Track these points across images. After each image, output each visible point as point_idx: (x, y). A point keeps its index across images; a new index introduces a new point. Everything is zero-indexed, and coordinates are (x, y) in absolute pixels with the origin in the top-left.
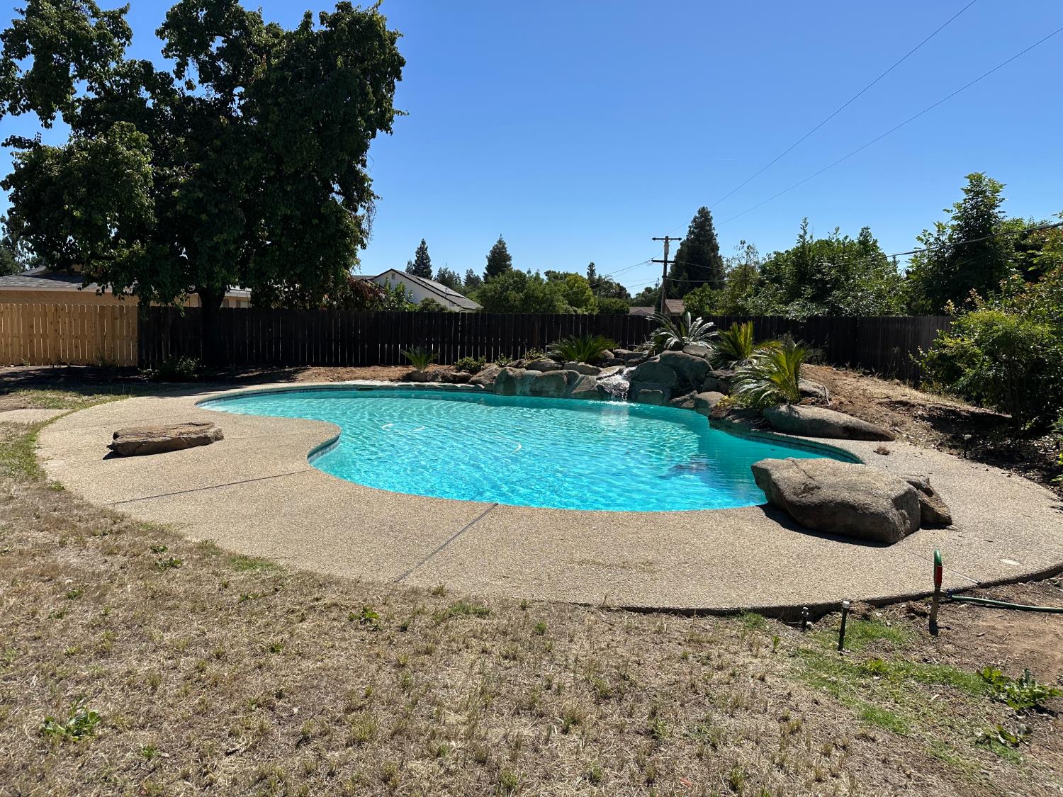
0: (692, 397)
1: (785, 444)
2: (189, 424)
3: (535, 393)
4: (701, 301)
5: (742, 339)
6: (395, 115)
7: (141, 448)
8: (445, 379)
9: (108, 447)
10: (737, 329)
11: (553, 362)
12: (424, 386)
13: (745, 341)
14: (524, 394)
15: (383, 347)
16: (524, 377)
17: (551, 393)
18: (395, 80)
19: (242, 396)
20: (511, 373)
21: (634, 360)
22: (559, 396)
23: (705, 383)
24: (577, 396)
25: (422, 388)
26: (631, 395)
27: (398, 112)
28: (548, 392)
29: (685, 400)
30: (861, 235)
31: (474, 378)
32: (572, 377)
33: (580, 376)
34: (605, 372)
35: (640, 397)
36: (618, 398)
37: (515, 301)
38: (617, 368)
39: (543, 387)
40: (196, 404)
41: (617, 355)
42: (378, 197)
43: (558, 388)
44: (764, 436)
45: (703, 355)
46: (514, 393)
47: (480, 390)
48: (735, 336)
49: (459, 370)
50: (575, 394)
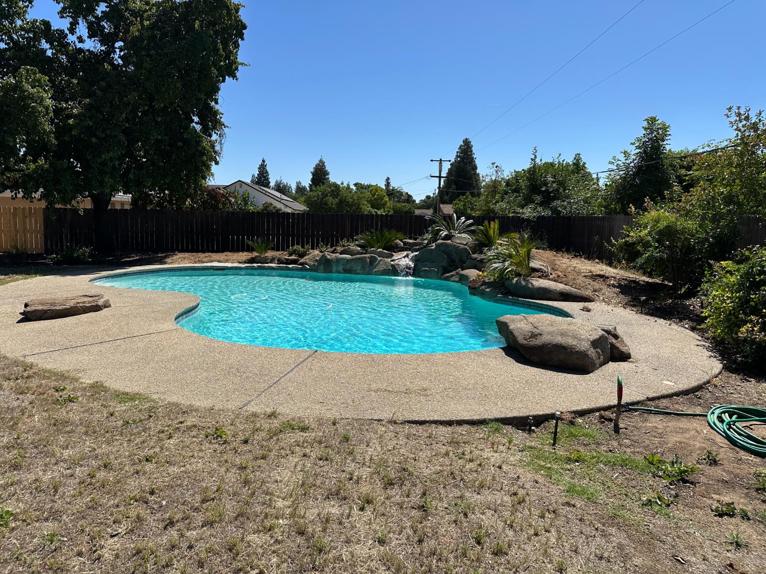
0: (457, 273)
1: (520, 305)
2: (84, 296)
3: (346, 271)
4: (464, 205)
5: (491, 232)
6: (240, 67)
7: (46, 315)
8: (280, 261)
9: (20, 313)
10: (488, 226)
11: (359, 249)
12: (264, 266)
13: (494, 234)
14: (339, 272)
15: (233, 238)
16: (338, 260)
17: (358, 271)
18: (240, 40)
19: (125, 275)
20: (329, 257)
21: (417, 247)
22: (363, 274)
23: (466, 264)
24: (377, 273)
25: (264, 268)
26: (416, 272)
27: (242, 64)
28: (356, 270)
29: (452, 276)
30: (575, 159)
31: (302, 260)
32: (373, 260)
33: (379, 258)
34: (396, 256)
35: (422, 273)
37: (332, 204)
38: (405, 253)
39: (352, 267)
40: (90, 281)
41: (405, 243)
42: (228, 127)
43: (363, 268)
44: (506, 300)
45: (465, 243)
46: (331, 272)
47: (307, 270)
48: (487, 231)
49: (290, 255)
50: (375, 272)
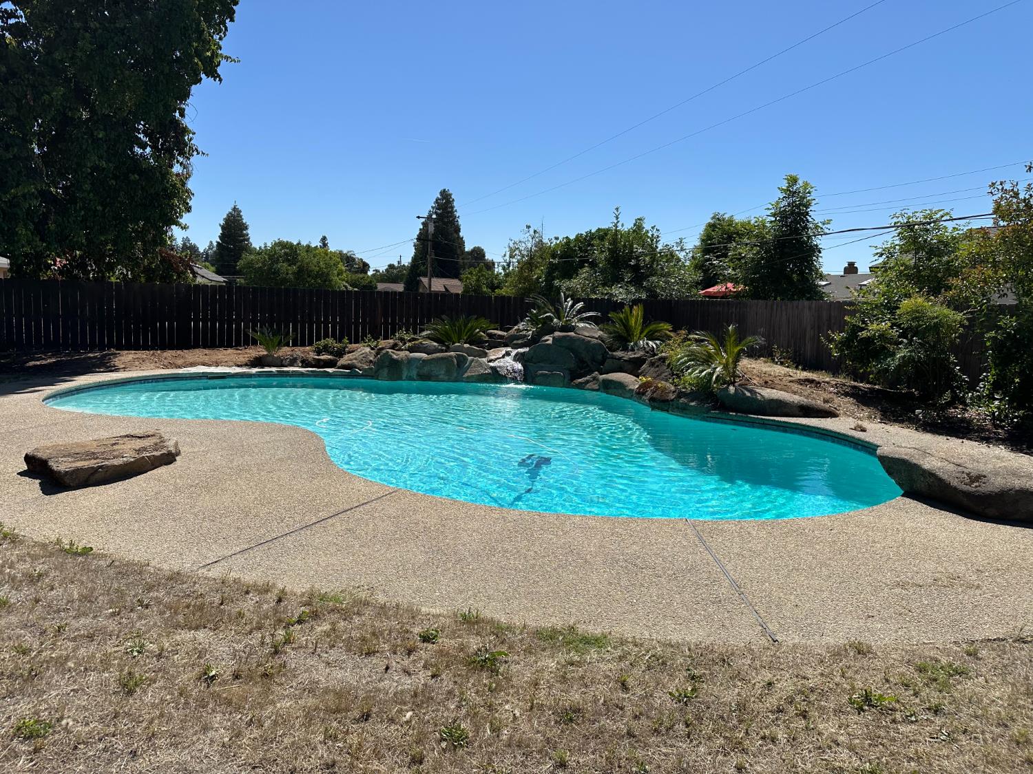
0: (595, 378)
1: (747, 424)
2: (127, 436)
3: (424, 377)
5: (632, 322)
6: (223, 62)
8: (305, 363)
10: (629, 312)
11: (435, 344)
12: (288, 372)
13: (636, 323)
14: (410, 379)
16: (410, 361)
17: (441, 377)
18: (228, 21)
20: (395, 357)
21: (520, 342)
22: (449, 381)
23: (606, 364)
24: (469, 379)
25: (287, 374)
26: (527, 378)
27: (227, 58)
28: (437, 376)
29: (588, 382)
31: (342, 361)
32: (461, 361)
33: (470, 358)
34: (494, 354)
35: (537, 379)
36: (515, 380)
38: (503, 350)
39: (432, 371)
40: (43, 401)
43: (448, 372)
44: (724, 417)
45: (597, 336)
46: (400, 379)
47: (357, 376)
48: (627, 319)
49: (319, 352)
50: (468, 377)
